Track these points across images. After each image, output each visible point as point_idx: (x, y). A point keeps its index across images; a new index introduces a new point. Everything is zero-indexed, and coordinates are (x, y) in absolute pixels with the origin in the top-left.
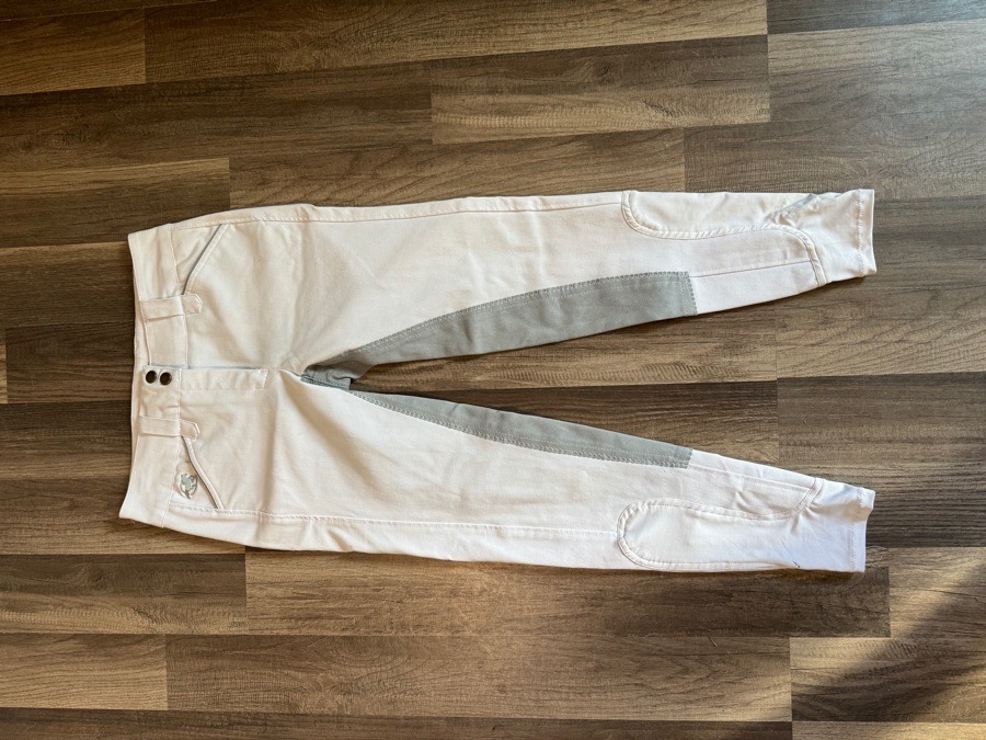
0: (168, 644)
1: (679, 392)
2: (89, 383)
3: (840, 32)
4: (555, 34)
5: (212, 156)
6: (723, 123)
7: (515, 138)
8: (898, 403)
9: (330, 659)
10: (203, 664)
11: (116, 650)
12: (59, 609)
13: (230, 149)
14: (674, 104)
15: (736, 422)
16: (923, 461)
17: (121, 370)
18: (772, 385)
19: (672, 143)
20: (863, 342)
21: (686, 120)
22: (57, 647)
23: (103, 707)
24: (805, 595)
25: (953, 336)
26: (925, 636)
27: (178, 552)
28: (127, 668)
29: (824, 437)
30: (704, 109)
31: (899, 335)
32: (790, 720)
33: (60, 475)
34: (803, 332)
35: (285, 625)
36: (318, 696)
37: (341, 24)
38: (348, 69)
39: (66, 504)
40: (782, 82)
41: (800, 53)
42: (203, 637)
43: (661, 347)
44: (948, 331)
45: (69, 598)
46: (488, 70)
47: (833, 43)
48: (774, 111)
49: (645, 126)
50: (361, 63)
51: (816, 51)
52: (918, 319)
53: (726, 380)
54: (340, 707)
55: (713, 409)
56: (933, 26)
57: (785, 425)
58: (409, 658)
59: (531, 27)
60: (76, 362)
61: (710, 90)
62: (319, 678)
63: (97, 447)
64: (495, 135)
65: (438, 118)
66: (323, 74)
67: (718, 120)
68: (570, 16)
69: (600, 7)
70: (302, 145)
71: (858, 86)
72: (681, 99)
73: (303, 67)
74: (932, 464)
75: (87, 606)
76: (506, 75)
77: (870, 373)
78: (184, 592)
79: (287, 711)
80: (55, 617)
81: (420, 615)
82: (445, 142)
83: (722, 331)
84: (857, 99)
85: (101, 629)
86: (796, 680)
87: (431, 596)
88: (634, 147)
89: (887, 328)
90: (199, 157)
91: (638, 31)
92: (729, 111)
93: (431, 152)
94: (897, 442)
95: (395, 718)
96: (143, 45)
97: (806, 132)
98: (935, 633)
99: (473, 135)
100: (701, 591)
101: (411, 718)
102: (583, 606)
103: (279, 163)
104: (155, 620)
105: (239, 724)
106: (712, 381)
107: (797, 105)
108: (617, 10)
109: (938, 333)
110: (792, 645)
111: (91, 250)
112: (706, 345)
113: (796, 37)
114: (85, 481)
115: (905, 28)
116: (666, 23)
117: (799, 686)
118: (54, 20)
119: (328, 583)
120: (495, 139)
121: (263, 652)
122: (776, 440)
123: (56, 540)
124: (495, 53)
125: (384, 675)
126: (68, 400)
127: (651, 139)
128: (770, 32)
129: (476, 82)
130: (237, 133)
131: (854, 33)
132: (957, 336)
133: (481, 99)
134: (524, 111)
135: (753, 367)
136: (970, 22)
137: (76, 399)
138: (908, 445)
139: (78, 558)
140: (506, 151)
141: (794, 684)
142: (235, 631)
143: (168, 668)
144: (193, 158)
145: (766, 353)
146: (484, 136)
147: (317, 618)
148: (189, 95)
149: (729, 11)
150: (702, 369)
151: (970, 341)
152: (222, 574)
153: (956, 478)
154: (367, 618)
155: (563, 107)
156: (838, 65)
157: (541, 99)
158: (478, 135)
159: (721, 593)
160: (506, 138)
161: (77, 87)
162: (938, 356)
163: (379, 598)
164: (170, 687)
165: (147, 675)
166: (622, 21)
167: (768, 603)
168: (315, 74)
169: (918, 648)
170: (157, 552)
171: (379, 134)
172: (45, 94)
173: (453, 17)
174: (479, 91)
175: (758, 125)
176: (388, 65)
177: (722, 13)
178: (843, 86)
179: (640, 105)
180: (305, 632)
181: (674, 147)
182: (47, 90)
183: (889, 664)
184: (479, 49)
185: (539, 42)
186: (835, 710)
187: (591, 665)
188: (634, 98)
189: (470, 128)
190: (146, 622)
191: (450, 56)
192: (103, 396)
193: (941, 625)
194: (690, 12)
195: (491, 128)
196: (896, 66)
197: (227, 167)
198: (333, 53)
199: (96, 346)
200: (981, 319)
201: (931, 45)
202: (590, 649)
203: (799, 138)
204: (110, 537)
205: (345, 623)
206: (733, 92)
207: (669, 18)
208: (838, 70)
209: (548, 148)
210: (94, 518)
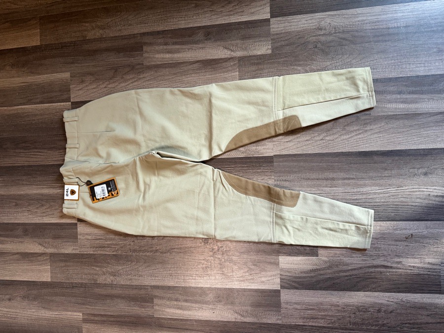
0: (51, 256)
1: (237, 161)
2: (22, 158)
3: (299, 16)
4: (189, 21)
5: (64, 72)
6: (253, 54)
7: (174, 62)
8: (321, 164)
9: (108, 263)
10: (63, 264)
11: (32, 259)
12: (12, 243)
13: (70, 69)
14: (234, 47)
15: (258, 172)
16: (331, 187)
17: (33, 153)
18: (271, 157)
19: (233, 63)
20: (307, 140)
21: (239, 54)
22: (11, 257)
23: (28, 280)
25: (343, 137)
26: (332, 256)
28: (36, 265)
29: (291, 178)
30: (245, 49)
31: (321, 137)
32: (279, 289)
33: (12, 193)
35: (92, 250)
36: (104, 277)
37: (110, 20)
38: (113, 37)
39: (14, 204)
40: (275, 37)
41: (283, 25)
42: (63, 254)
44: (341, 135)
45: (15, 239)
46: (164, 36)
47: (296, 21)
48: (273, 49)
49: (223, 57)
50: (117, 35)
51: (289, 24)
52: (329, 131)
53: (254, 156)
54: (112, 281)
55: (250, 167)
56: (335, 13)
57: (277, 173)
58: (137, 263)
59: (180, 19)
60: (17, 151)
61: (248, 41)
62: (104, 270)
63: (24, 183)
64: (167, 61)
65: (146, 55)
66: (103, 39)
67: (251, 53)
68: (195, 14)
69: (206, 10)
70: (96, 67)
71: (306, 38)
72: (237, 45)
73: (96, 37)
74: (334, 188)
75: (22, 242)
76: (170, 37)
77: (309, 152)
78: (56, 237)
79: (93, 282)
80: (11, 246)
81: (140, 247)
82: (148, 64)
84: (305, 43)
85: (27, 251)
86: (282, 273)
88: (219, 65)
89: (316, 134)
90: (59, 73)
91: (220, 19)
92: (255, 49)
93: (143, 68)
94: (321, 179)
95: (132, 286)
96: (39, 30)
97: (286, 57)
98: (336, 256)
99: (158, 61)
101: (138, 286)
103: (88, 74)
104: (45, 248)
105: (76, 287)
106: (249, 156)
107: (282, 46)
108: (212, 11)
109: (337, 136)
110: (280, 259)
111: (21, 108)
113: (281, 19)
114: (21, 195)
115: (324, 14)
116: (231, 15)
117: (283, 275)
118: (7, 22)
121: (84, 260)
122: (273, 179)
123: (10, 217)
124: (167, 29)
125: (128, 269)
126: (14, 165)
127: (226, 61)
128: (271, 17)
129: (160, 41)
130: (72, 63)
131: (304, 17)
132: (345, 137)
133: (161, 47)
134: (178, 51)
135: (265, 151)
136: (350, 10)
137: (17, 165)
138: (325, 181)
139: (18, 224)
140: (171, 67)
141: (281, 275)
142: (74, 252)
143: (50, 265)
144: (57, 73)
145: (270, 145)
146: (163, 61)
147: (103, 247)
148: (55, 49)
149: (255, 10)
150: (245, 151)
151: (350, 139)
152: (69, 230)
153: (344, 194)
154: (122, 247)
155: (192, 49)
156: (298, 29)
157: (184, 47)
158: (161, 61)
160: (171, 62)
161: (16, 47)
162: (337, 145)
163: (125, 240)
164: (51, 273)
165: (43, 268)
166: (214, 15)
168: (101, 40)
169: (329, 261)
170: (46, 222)
171: (124, 62)
172: (5, 50)
173: (151, 16)
174: (160, 44)
175: (267, 54)
176: (127, 35)
177: (253, 10)
178: (300, 38)
179: (221, 48)
180: (99, 252)
181: (234, 65)
182: (5, 48)
183: (318, 267)
184: (161, 28)
185: (183, 24)
186: (297, 285)
187: (204, 266)
188: (219, 46)
189: (158, 58)
190: (43, 248)
191: (150, 31)
192: (26, 164)
193: (338, 252)
194: (240, 11)
195: (165, 58)
196: (321, 29)
197: (69, 76)
198: (107, 31)
199: (24, 145)
200: (354, 130)
201: (334, 20)
202: (204, 260)
203: (282, 60)
204: (30, 216)
205: (114, 249)
206: (257, 42)
207: (232, 13)
208: (298, 32)
209: (186, 66)
210: (24, 209)
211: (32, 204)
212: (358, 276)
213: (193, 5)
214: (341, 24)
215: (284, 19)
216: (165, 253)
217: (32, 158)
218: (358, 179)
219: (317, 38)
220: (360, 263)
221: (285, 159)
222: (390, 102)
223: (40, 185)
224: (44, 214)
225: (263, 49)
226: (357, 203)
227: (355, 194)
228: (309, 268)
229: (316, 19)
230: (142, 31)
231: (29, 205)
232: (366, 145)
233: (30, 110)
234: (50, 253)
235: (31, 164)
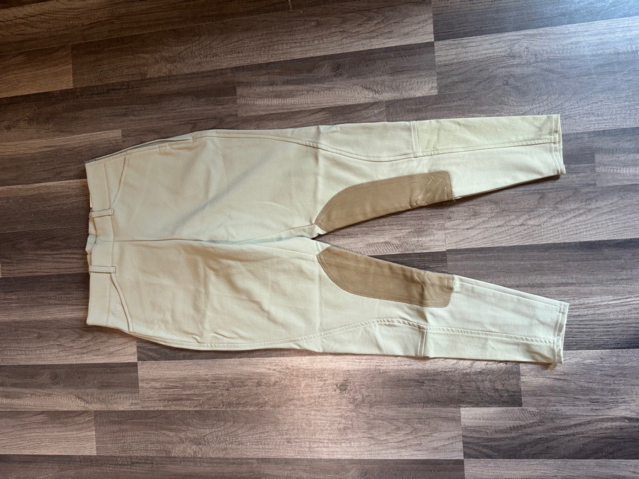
0: (96, 416)
2: (48, 264)
3: (479, 38)
4: (308, 48)
5: (112, 129)
6: (409, 97)
7: (286, 111)
8: (522, 263)
9: (188, 424)
10: (116, 428)
11: (66, 420)
12: (34, 396)
13: (122, 124)
14: (379, 86)
17: (64, 256)
18: (443, 254)
19: (378, 110)
20: (499, 226)
21: (387, 96)
22: (32, 419)
23: (60, 454)
24: (469, 381)
25: (554, 221)
26: (543, 406)
27: (100, 362)
28: (72, 431)
30: (397, 89)
31: (521, 221)
32: (462, 458)
33: (32, 318)
34: (461, 221)
35: (161, 404)
36: (182, 447)
37: (183, 48)
38: (188, 74)
39: (36, 335)
40: (443, 69)
41: (454, 52)
42: (115, 412)
43: (377, 233)
44: (551, 218)
45: (39, 390)
46: (269, 71)
47: (474, 44)
48: (440, 88)
49: (362, 101)
50: (195, 70)
51: (464, 50)
52: (532, 211)
53: (416, 252)
54: (195, 452)
56: (535, 31)
58: (234, 423)
59: (293, 45)
60: (39, 252)
61: (401, 76)
62: (182, 435)
63: (52, 302)
64: (274, 110)
65: (241, 101)
66: (173, 78)
67: (406, 95)
68: (316, 37)
69: (333, 30)
70: (163, 120)
71: (491, 70)
72: (383, 83)
73: (162, 75)
75: (49, 395)
76: (280, 74)
77: (503, 245)
78: (104, 386)
79: (164, 455)
80: (31, 401)
81: (239, 397)
82: (245, 115)
83: (412, 222)
84: (490, 78)
85: (57, 408)
86: (465, 434)
87: (246, 386)
88: (356, 114)
89: (513, 217)
90: (104, 130)
91: (357, 43)
92: (412, 89)
93: (237, 121)
94: (522, 286)
95: (227, 459)
96: (71, 66)
97: (460, 100)
98: (550, 404)
99: (261, 110)
100: (406, 380)
101: (237, 459)
102: (335, 391)
103: (150, 131)
104: (87, 403)
105: (137, 463)
106: (407, 252)
107: (454, 83)
108: (344, 31)
109: (545, 219)
110: (462, 412)
111: (45, 186)
112: (403, 231)
113: (452, 42)
114: (46, 321)
115: (518, 33)
116: (373, 38)
117: (467, 437)
118: (21, 54)
119: (185, 379)
120: (275, 112)
121: (150, 420)
123: (31, 356)
124: (272, 61)
125: (220, 433)
126: (34, 274)
127: (366, 108)
128: (435, 40)
129: (262, 79)
130: (125, 115)
131: (487, 38)
132: (557, 220)
133: (265, 89)
134: (291, 95)
135: (432, 244)
136: (558, 27)
137: (38, 274)
138: (529, 288)
139: (43, 367)
140: (281, 119)
141: (464, 436)
142: (133, 408)
143: (96, 430)
144: (101, 131)
145: (440, 235)
146: (268, 110)
147: (180, 400)
148: (98, 94)
149: (411, 29)
150: (401, 246)
151: (566, 223)
152: (125, 375)
154: (210, 399)
155: (314, 91)
156: (478, 58)
157: (300, 87)
158: (265, 110)
159: (418, 381)
160: (281, 111)
161: (35, 92)
162: (546, 233)
163: (215, 388)
164: (97, 442)
165: (84, 434)
166: (346, 38)
167: (446, 387)
168: (169, 78)
169: (539, 413)
170: (87, 362)
171: (207, 112)
172: (17, 97)
173: (247, 41)
174: (264, 84)
175: (430, 96)
176: (211, 71)
177: (406, 30)
178: (481, 70)
179: (359, 88)
180: (173, 408)
181: (380, 113)
182: (18, 94)
183: (523, 423)
184: (263, 59)
185: (298, 53)
186: (490, 452)
187: (341, 426)
188: (355, 85)
189: (260, 106)
190: (83, 404)
191: (246, 64)
192: (54, 272)
193: (553, 399)
194: (387, 31)
195: (272, 106)
196: (513, 57)
197: (121, 135)
198: (179, 65)
199: (50, 243)
200: (572, 210)
201: (535, 43)
202: (340, 416)
203: (455, 103)
204: (61, 354)
205: (196, 402)
206: (415, 77)
207: (374, 34)
208: (478, 61)
209: (305, 117)
210: (52, 343)
211: (65, 335)
212: (586, 435)
213: (313, 24)
214: (545, 48)
215: (456, 42)
216: (279, 406)
217: (65, 262)
218: (580, 284)
219: (507, 69)
220: (588, 414)
221: (465, 255)
222: (625, 165)
223: (77, 305)
224: (85, 351)
225: (426, 88)
226: (581, 321)
227: (576, 308)
228: (508, 426)
229: (505, 42)
230: (234, 65)
231: (60, 337)
232: (591, 232)
233: (59, 189)
234: (95, 411)
235: (63, 272)
